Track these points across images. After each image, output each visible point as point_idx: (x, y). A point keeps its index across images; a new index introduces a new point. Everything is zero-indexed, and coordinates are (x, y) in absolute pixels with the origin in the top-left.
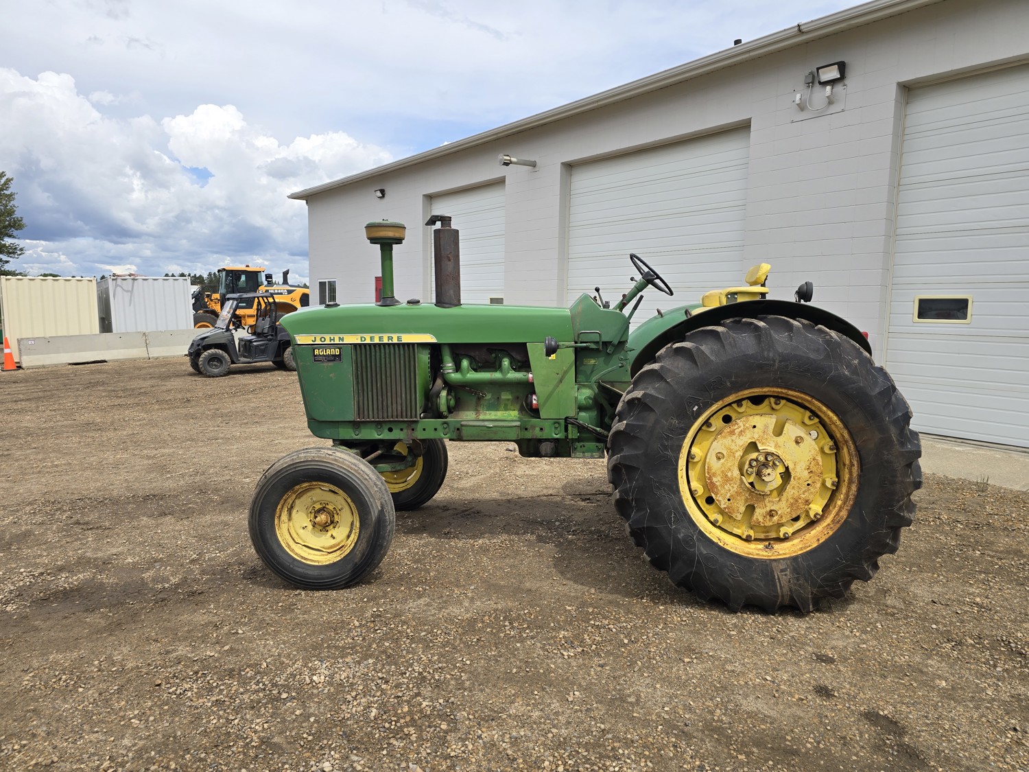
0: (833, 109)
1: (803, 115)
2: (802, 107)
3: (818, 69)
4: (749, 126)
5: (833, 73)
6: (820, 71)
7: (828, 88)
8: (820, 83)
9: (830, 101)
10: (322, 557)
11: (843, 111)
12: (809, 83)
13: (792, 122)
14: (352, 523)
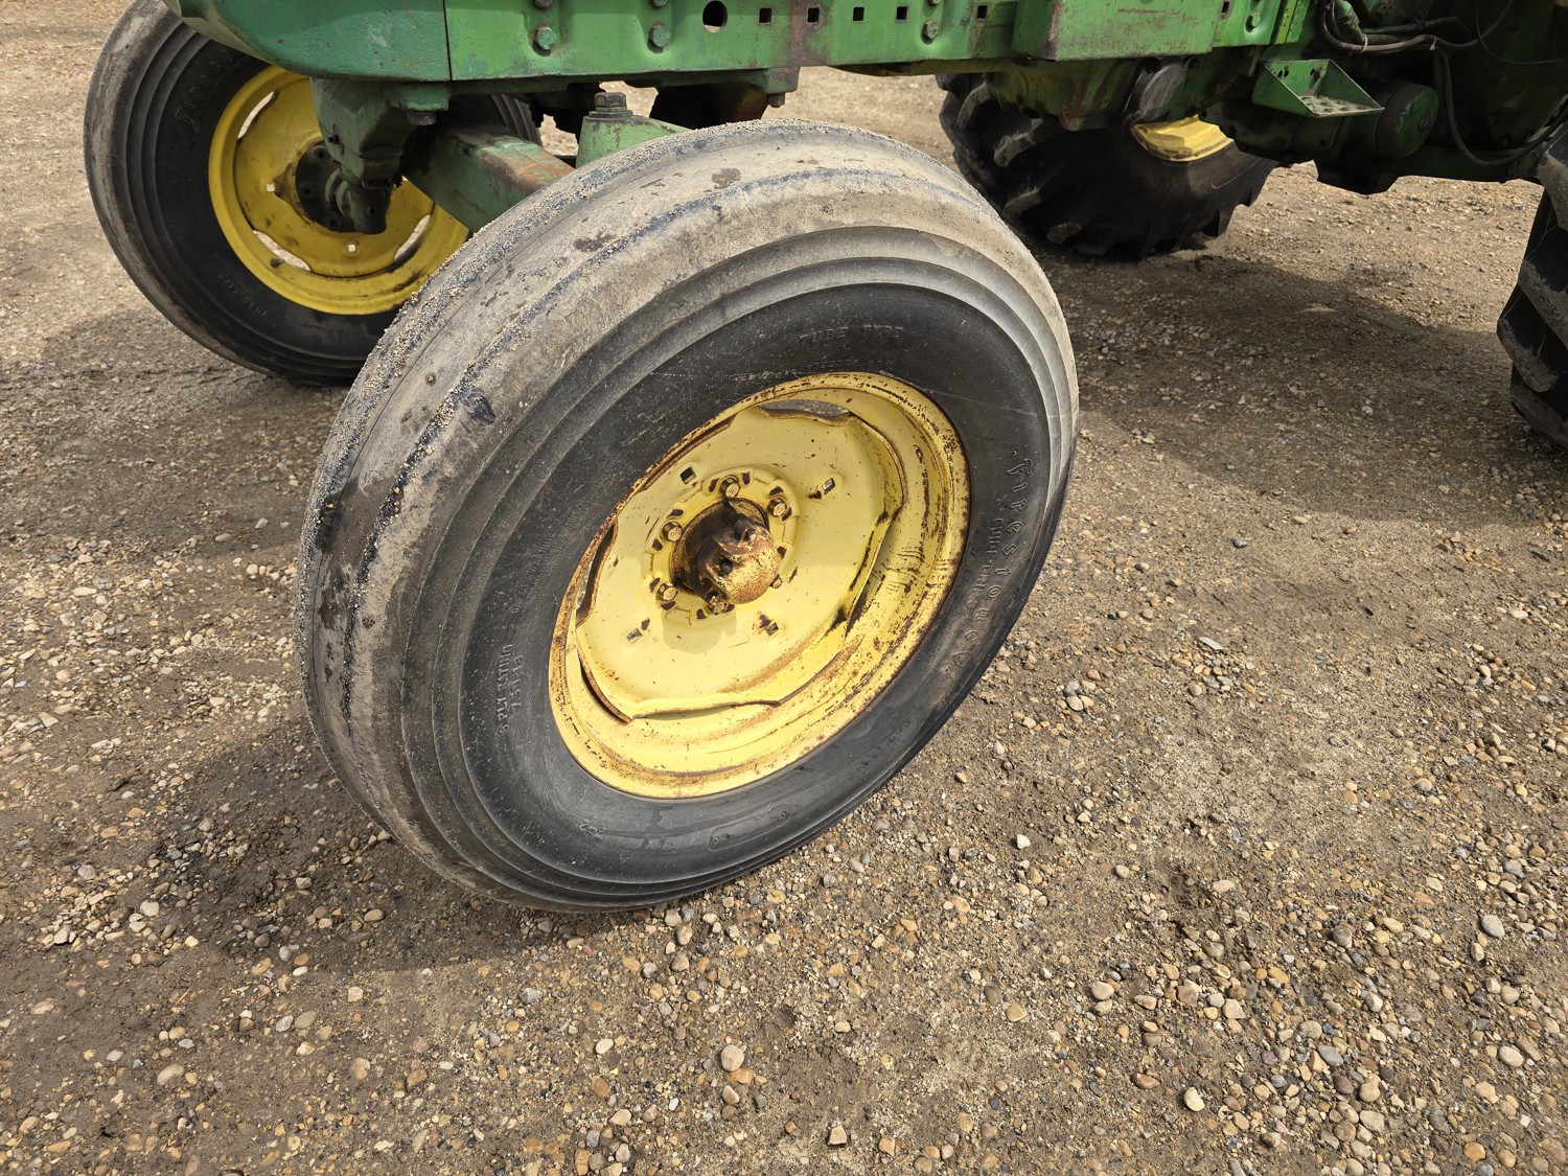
14: (876, 546)
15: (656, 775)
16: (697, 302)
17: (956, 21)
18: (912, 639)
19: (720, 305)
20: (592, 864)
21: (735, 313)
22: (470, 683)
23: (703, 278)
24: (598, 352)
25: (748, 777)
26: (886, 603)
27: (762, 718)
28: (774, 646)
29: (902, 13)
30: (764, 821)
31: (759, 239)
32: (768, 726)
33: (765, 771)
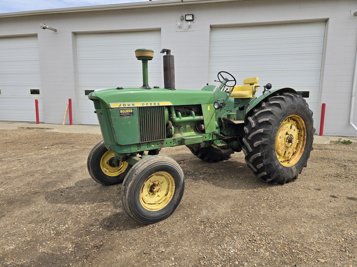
0: (190, 30)
1: (180, 30)
2: (180, 27)
3: (186, 15)
4: (160, 30)
5: (190, 18)
6: (186, 16)
7: (189, 22)
8: (186, 20)
9: (189, 27)
10: (157, 206)
11: (193, 31)
12: (182, 19)
13: (176, 32)
14: (168, 187)
15: (148, 208)
16: (150, 167)
17: (176, 142)
18: (172, 197)
19: (151, 167)
20: (143, 215)
21: (152, 167)
22: (134, 195)
23: (150, 165)
24: (143, 170)
25: (157, 210)
26: (169, 193)
27: (158, 205)
28: (159, 198)
29: (171, 142)
30: (159, 214)
31: (154, 163)
32: (159, 206)
33: (159, 210)
